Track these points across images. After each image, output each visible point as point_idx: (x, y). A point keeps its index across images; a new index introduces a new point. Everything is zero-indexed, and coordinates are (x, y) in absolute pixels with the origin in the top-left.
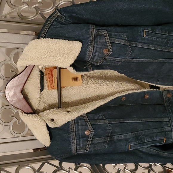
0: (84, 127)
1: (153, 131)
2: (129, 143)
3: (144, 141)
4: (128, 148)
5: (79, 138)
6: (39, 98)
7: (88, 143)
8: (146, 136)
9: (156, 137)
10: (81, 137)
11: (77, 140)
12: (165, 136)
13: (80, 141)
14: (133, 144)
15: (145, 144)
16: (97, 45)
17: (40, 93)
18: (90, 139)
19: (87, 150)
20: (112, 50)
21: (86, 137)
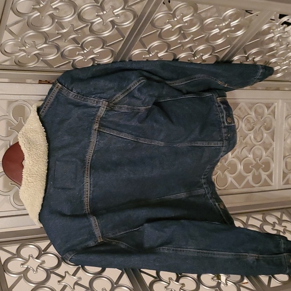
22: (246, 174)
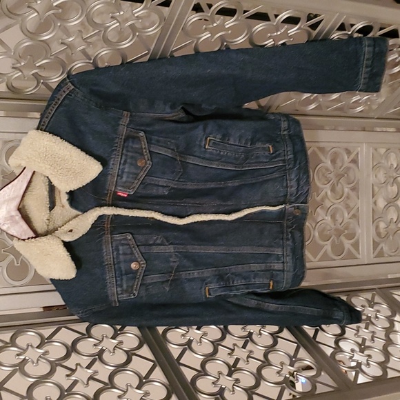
0: (128, 257)
1: (250, 267)
2: (206, 284)
3: (233, 283)
4: (205, 293)
5: (122, 275)
6: (47, 221)
7: (136, 283)
8: (236, 276)
9: (254, 279)
10: (124, 272)
11: (118, 279)
12: (272, 277)
13: (122, 279)
14: (212, 286)
15: (234, 288)
16: (127, 151)
17: (48, 212)
18: (140, 275)
19: (134, 295)
20: (151, 163)
21: (133, 273)
22: (321, 243)
